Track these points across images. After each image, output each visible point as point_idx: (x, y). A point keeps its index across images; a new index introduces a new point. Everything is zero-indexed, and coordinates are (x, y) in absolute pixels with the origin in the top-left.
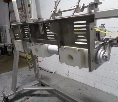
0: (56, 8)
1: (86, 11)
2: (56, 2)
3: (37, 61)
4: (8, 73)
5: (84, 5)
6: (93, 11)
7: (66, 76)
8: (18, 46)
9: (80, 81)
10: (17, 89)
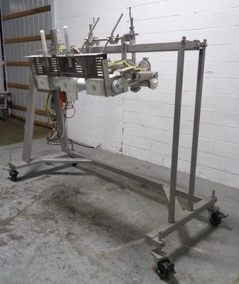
0: (91, 34)
1: (119, 43)
2: (90, 26)
3: (65, 116)
4: (5, 147)
5: (118, 36)
6: (128, 43)
7: (118, 151)
8: (42, 83)
9: (140, 158)
10: (31, 160)
